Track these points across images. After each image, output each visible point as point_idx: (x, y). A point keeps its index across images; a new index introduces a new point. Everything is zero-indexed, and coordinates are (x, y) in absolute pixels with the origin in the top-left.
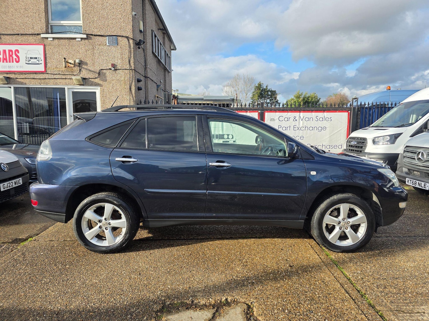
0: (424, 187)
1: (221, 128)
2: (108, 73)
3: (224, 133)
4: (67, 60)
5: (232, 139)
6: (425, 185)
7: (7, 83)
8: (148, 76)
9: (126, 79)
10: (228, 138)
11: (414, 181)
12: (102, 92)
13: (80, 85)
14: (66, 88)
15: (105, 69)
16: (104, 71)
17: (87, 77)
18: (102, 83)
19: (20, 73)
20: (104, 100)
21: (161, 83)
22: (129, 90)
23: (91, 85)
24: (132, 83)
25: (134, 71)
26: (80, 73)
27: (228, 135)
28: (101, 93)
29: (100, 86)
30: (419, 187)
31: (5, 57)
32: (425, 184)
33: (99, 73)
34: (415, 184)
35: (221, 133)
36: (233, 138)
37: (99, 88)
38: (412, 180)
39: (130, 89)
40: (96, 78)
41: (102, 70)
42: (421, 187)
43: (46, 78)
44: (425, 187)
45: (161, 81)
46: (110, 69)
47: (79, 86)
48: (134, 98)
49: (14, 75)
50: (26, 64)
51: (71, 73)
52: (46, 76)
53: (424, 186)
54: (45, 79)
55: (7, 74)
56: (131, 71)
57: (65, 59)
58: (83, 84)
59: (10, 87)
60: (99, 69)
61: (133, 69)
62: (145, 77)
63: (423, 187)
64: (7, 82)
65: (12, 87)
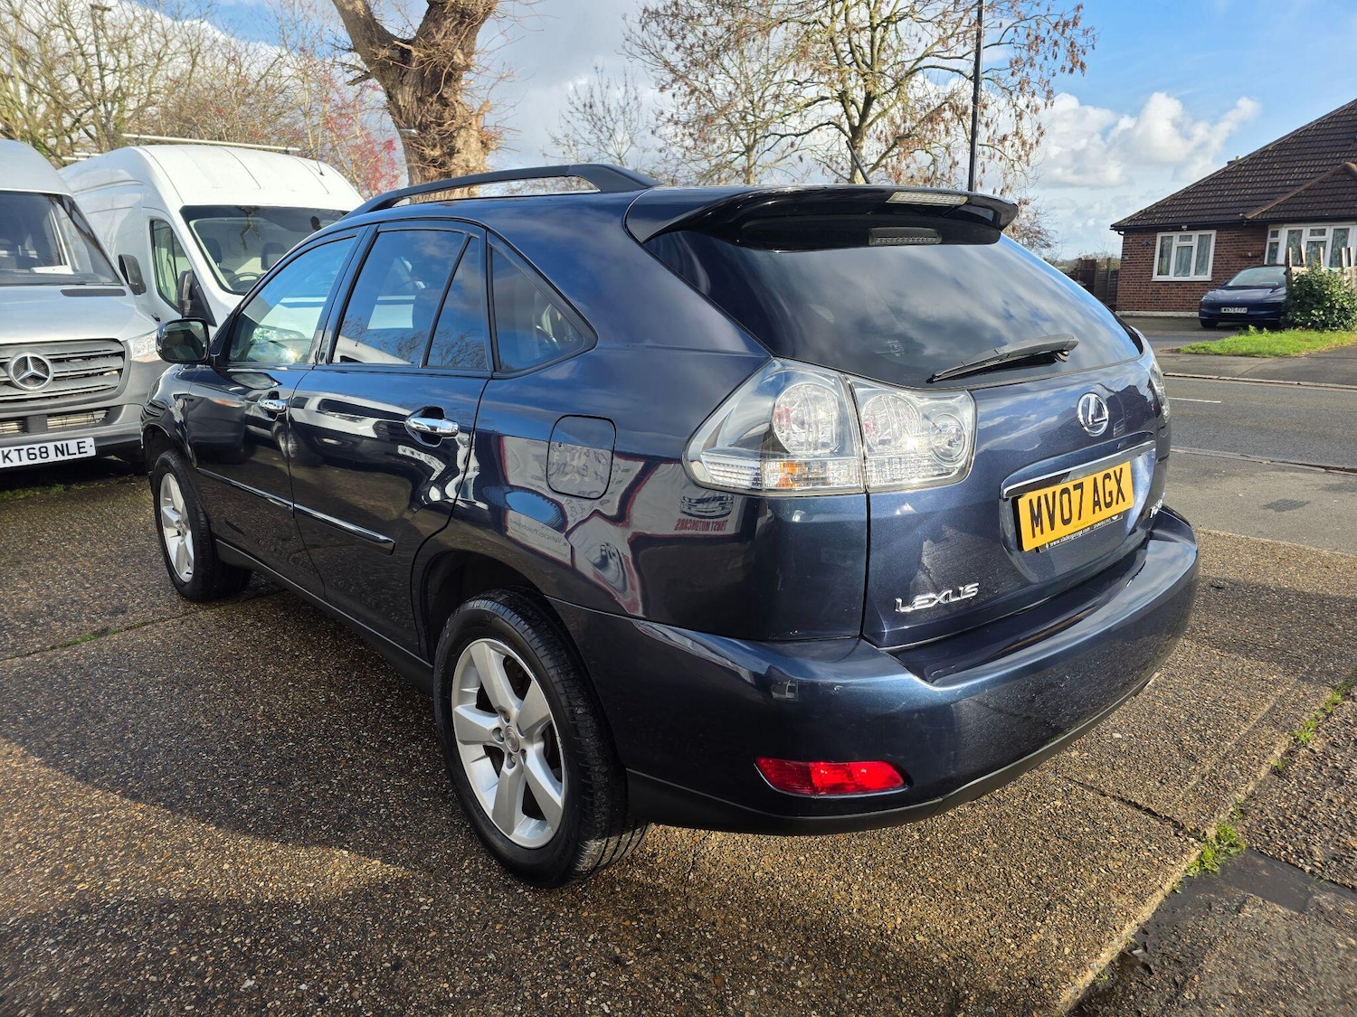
0: (80, 453)
6: (81, 445)
11: (37, 446)
30: (61, 458)
32: (78, 443)
34: (44, 455)
38: (25, 447)
42: (69, 454)
44: (82, 450)
53: (79, 448)
63: (77, 452)
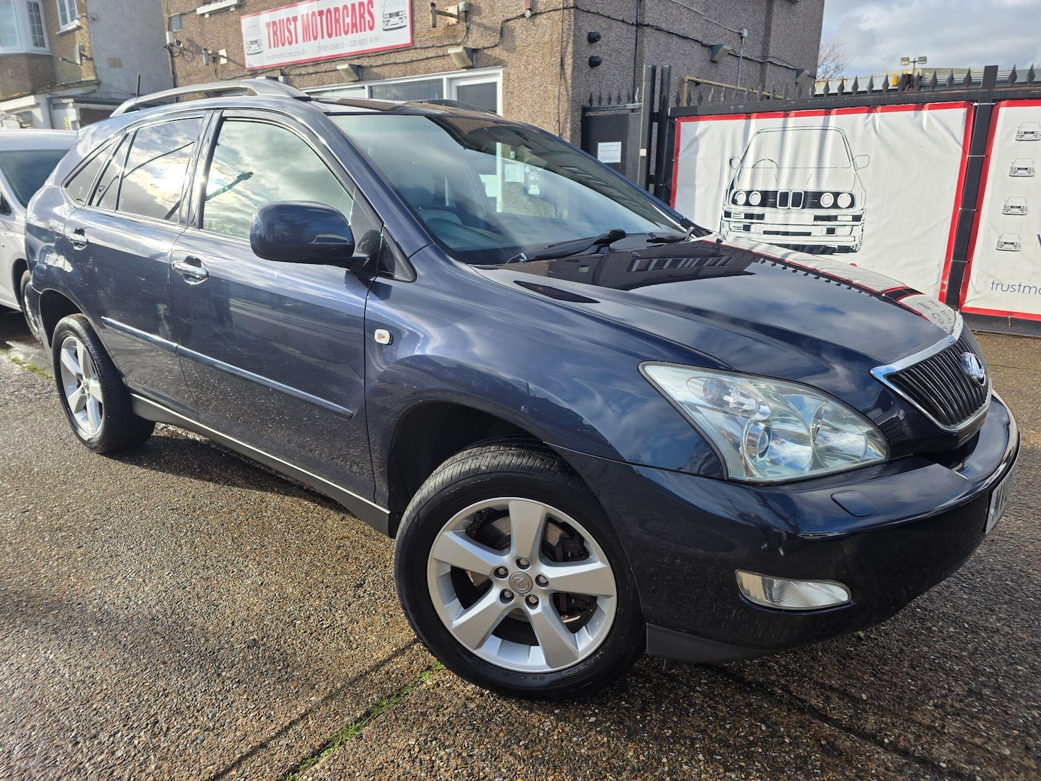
1: (812, 172)
2: (517, 25)
3: (823, 189)
4: (437, 8)
5: (851, 210)
7: (358, 79)
8: (647, 21)
9: (555, 36)
10: (835, 206)
12: (507, 79)
13: (468, 68)
14: (444, 78)
15: (513, 19)
16: (511, 24)
17: (480, 46)
18: (508, 57)
19: (376, 54)
20: (509, 104)
21: (742, 38)
22: (558, 69)
23: (487, 66)
24: (566, 48)
25: (572, 11)
26: (468, 38)
27: (836, 195)
28: (503, 85)
29: (503, 67)
31: (354, 22)
33: (502, 28)
35: (812, 188)
36: (852, 205)
37: (501, 71)
39: (562, 65)
40: (496, 46)
41: (507, 20)
43: (414, 59)
45: (741, 34)
46: (523, 16)
47: (465, 70)
48: (570, 89)
49: (367, 59)
50: (384, 30)
51: (452, 41)
52: (412, 55)
54: (412, 61)
55: (358, 58)
56: (566, 11)
57: (433, 5)
58: (471, 64)
59: (363, 88)
60: (503, 19)
61: (572, 5)
62: (637, 25)
64: (359, 76)
65: (366, 87)
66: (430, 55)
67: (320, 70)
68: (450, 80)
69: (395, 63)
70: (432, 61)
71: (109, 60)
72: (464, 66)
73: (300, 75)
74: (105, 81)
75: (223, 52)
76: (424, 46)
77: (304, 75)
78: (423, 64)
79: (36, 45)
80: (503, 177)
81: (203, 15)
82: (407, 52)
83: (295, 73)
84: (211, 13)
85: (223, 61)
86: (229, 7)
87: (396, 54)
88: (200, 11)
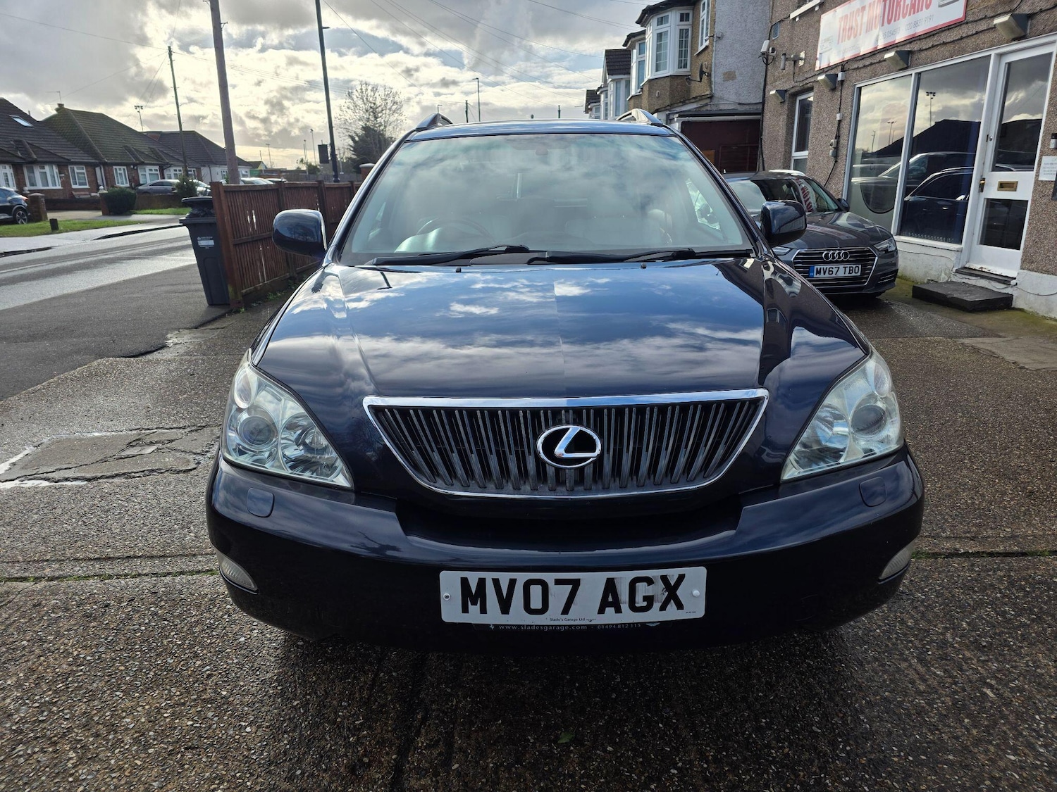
7: (906, 66)
13: (1017, 39)
14: (992, 54)
17: (1037, 10)
19: (927, 35)
23: (1042, 33)
40: (1054, 7)
43: (964, 36)
47: (1017, 42)
49: (919, 42)
50: (939, 7)
51: (1006, 9)
52: (963, 31)
54: (961, 39)
55: (908, 43)
58: (1021, 34)
64: (906, 63)
65: (913, 75)
66: (981, 29)
67: (875, 61)
68: (1001, 55)
69: (944, 43)
70: (982, 36)
71: (725, 74)
72: (1013, 36)
73: (858, 68)
74: (717, 94)
75: (802, 55)
76: (977, 19)
77: (861, 68)
78: (973, 40)
79: (680, 67)
80: (1037, 176)
81: (794, 19)
82: (958, 28)
83: (853, 68)
84: (801, 16)
85: (801, 63)
86: (814, 7)
87: (947, 32)
88: (792, 15)
